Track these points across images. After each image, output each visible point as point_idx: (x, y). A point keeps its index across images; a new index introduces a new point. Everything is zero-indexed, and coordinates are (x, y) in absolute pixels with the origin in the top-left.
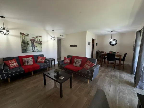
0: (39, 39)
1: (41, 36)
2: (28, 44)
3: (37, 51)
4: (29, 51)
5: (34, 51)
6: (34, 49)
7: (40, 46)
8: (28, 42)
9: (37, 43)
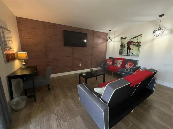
0: (138, 39)
1: (142, 34)
2: (125, 47)
3: (132, 55)
4: (124, 54)
5: (129, 54)
6: (128, 52)
7: (137, 48)
8: (125, 45)
9: (133, 45)
